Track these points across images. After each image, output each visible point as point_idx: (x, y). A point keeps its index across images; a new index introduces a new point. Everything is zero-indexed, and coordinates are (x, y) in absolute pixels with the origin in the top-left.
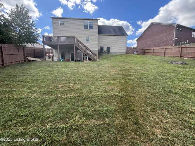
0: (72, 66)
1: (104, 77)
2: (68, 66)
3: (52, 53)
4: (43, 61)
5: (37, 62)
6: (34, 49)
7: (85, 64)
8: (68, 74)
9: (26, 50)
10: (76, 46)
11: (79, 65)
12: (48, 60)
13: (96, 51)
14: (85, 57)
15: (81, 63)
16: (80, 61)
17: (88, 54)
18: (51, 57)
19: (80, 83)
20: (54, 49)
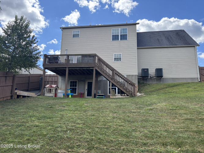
0: (87, 106)
1: (153, 135)
2: (81, 107)
3: (56, 83)
4: (40, 97)
5: (29, 98)
6: (29, 77)
7: (112, 102)
8: (78, 126)
9: (16, 79)
10: (96, 70)
11: (101, 106)
12: (47, 94)
13: (134, 78)
14: (112, 89)
15: (104, 102)
16: (103, 96)
17: (118, 82)
18: (53, 90)
19: (100, 149)
20: (60, 75)
